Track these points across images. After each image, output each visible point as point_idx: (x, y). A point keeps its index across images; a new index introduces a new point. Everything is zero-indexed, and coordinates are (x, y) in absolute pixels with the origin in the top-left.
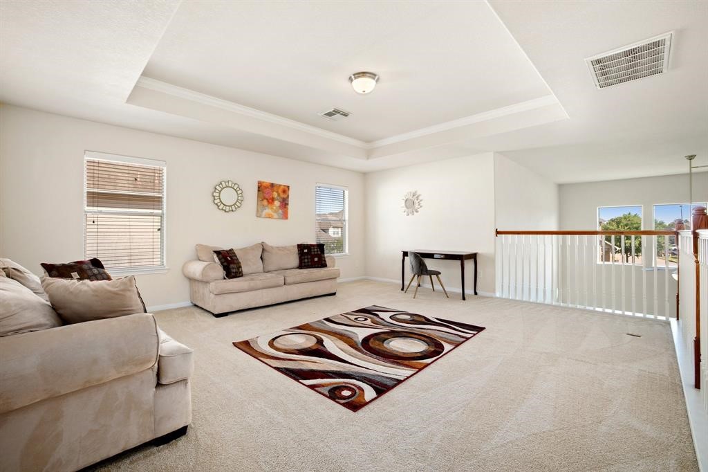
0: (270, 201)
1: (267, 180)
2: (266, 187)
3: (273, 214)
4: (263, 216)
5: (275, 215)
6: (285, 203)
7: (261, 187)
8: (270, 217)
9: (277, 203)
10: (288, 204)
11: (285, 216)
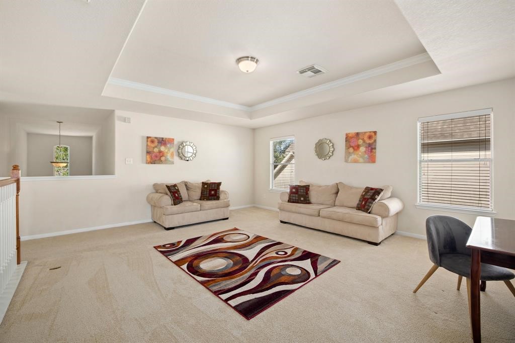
0: (356, 148)
1: (352, 131)
2: (351, 138)
3: (358, 159)
4: (349, 161)
5: (361, 160)
6: (371, 148)
7: (348, 138)
8: (356, 161)
9: (362, 149)
10: (375, 148)
11: (372, 159)
